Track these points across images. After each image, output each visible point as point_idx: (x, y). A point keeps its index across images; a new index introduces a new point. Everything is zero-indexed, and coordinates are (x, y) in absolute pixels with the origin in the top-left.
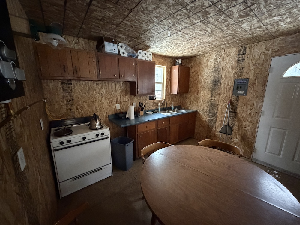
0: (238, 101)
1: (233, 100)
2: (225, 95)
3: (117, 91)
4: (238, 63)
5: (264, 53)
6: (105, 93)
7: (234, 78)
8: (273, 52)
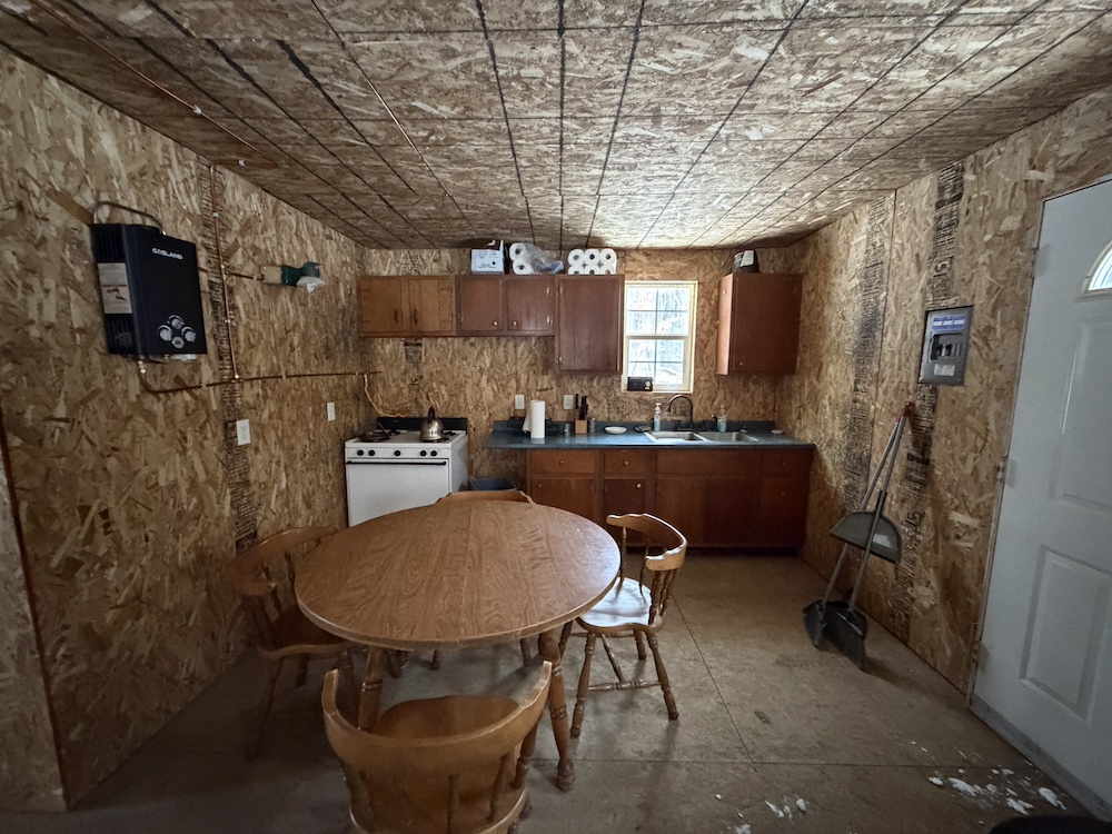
0: (934, 408)
1: (918, 403)
2: (895, 384)
3: (519, 362)
4: (936, 238)
5: (1026, 181)
6: (488, 365)
7: (923, 306)
8: (1057, 172)
